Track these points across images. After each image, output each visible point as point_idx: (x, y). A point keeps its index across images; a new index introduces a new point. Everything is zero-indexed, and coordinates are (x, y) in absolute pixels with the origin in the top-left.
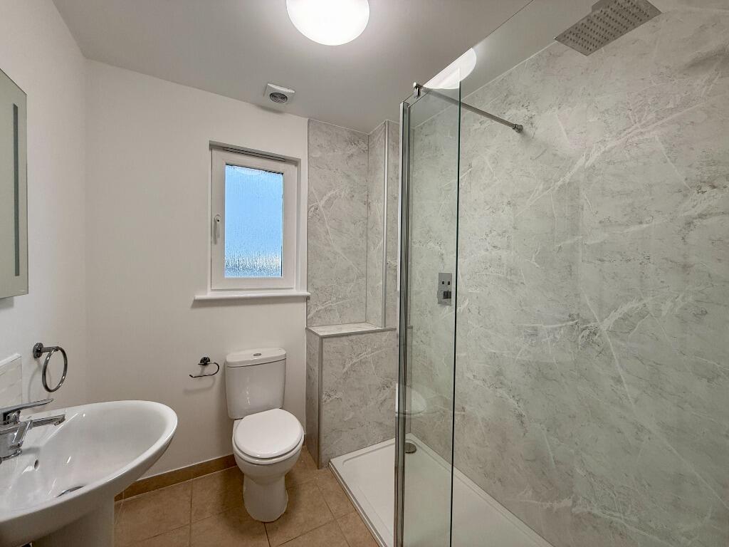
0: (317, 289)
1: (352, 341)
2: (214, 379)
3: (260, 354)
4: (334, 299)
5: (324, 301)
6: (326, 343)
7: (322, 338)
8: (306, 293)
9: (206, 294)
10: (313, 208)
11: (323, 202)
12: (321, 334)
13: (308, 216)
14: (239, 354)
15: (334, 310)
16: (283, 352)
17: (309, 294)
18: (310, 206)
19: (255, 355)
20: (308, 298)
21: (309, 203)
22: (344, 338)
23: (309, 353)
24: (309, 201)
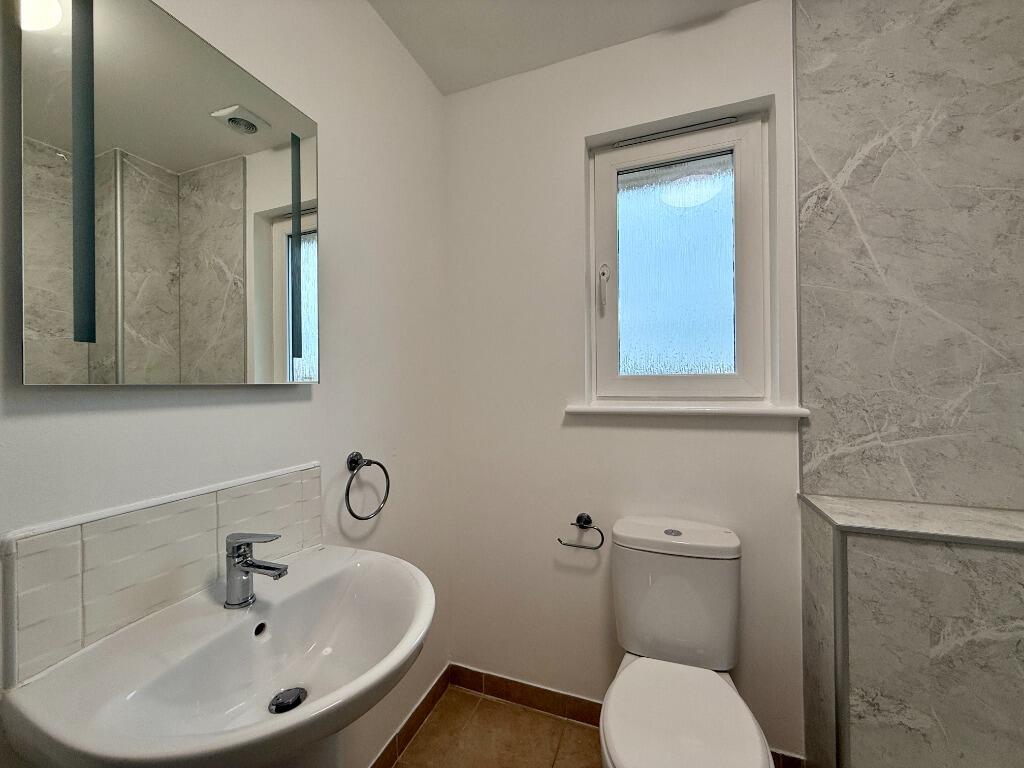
0: (832, 401)
1: (967, 565)
2: (599, 557)
3: (678, 534)
4: (894, 429)
5: (854, 431)
6: (857, 550)
7: (845, 532)
8: (795, 408)
9: (589, 403)
10: (814, 199)
11: (843, 178)
12: (841, 521)
13: (799, 220)
14: (637, 524)
15: (895, 461)
16: (735, 542)
17: (805, 411)
18: (804, 195)
19: (667, 532)
20: (802, 422)
21: (800, 189)
22: (932, 550)
23: (808, 560)
24: (802, 184)
